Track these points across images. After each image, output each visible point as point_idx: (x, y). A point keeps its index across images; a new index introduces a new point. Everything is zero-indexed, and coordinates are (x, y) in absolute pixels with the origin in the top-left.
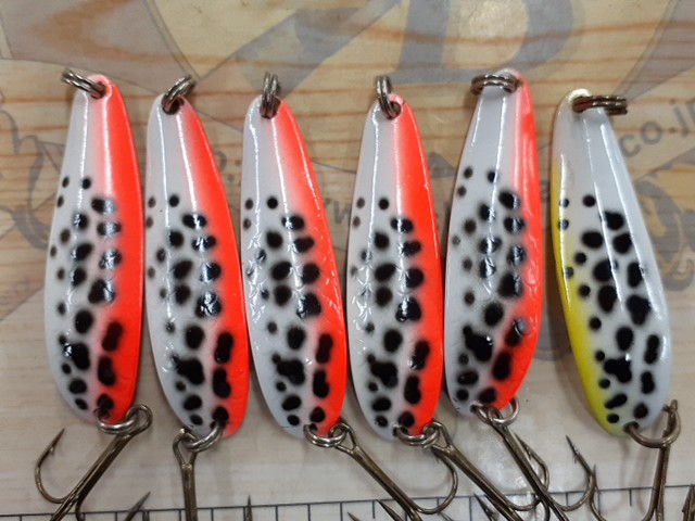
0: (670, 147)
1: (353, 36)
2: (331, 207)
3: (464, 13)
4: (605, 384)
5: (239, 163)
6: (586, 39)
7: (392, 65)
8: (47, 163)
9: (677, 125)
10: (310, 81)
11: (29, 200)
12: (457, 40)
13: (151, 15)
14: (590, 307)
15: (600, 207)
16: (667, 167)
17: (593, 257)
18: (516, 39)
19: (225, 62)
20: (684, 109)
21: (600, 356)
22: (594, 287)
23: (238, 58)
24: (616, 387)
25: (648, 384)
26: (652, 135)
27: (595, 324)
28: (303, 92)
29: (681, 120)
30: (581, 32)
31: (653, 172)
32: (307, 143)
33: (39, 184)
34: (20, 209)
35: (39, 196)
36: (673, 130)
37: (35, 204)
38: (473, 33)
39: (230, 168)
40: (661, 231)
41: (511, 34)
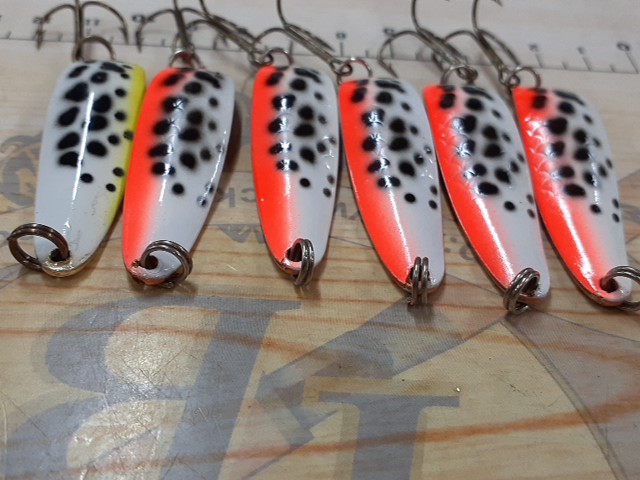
1: (322, 348)
3: (183, 360)
5: (447, 251)
6: (39, 324)
7: (277, 317)
12: (199, 334)
13: (572, 388)
14: (119, 104)
18: (125, 329)
19: (473, 335)
22: (110, 116)
23: (458, 338)
30: (43, 332)
38: (177, 340)
41: (131, 335)
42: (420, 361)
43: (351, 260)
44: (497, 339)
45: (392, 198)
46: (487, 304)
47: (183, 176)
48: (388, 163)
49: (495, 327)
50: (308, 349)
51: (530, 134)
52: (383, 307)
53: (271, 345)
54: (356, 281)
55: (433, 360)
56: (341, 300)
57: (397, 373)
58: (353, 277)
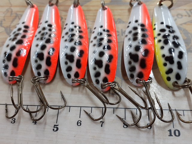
0: (185, 19)
2: (89, 30)
4: (165, 65)
5: (66, 19)
7: (109, 1)
8: (17, 18)
9: (187, 15)
10: (88, 4)
11: (10, 25)
14: (162, 44)
15: (165, 24)
16: (185, 23)
17: (162, 34)
20: (189, 12)
21: (164, 56)
24: (169, 66)
25: (180, 66)
26: (180, 17)
27: (162, 48)
28: (86, 6)
29: (188, 13)
31: (181, 24)
32: (85, 16)
33: (14, 22)
34: (7, 27)
35: (13, 24)
36: (186, 16)
37: (11, 26)
39: (63, 20)
40: (186, 38)
45: (77, 23)
47: (136, 25)
48: (76, 31)
51: (29, 43)
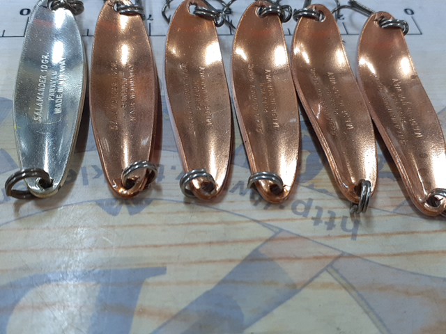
28: (230, 261)
42: (265, 313)
43: (206, 223)
44: (325, 286)
46: (315, 255)
49: (322, 275)
50: (174, 312)
52: (233, 265)
53: (143, 312)
54: (210, 243)
55: (276, 311)
56: (200, 262)
57: (247, 326)
58: (208, 240)
